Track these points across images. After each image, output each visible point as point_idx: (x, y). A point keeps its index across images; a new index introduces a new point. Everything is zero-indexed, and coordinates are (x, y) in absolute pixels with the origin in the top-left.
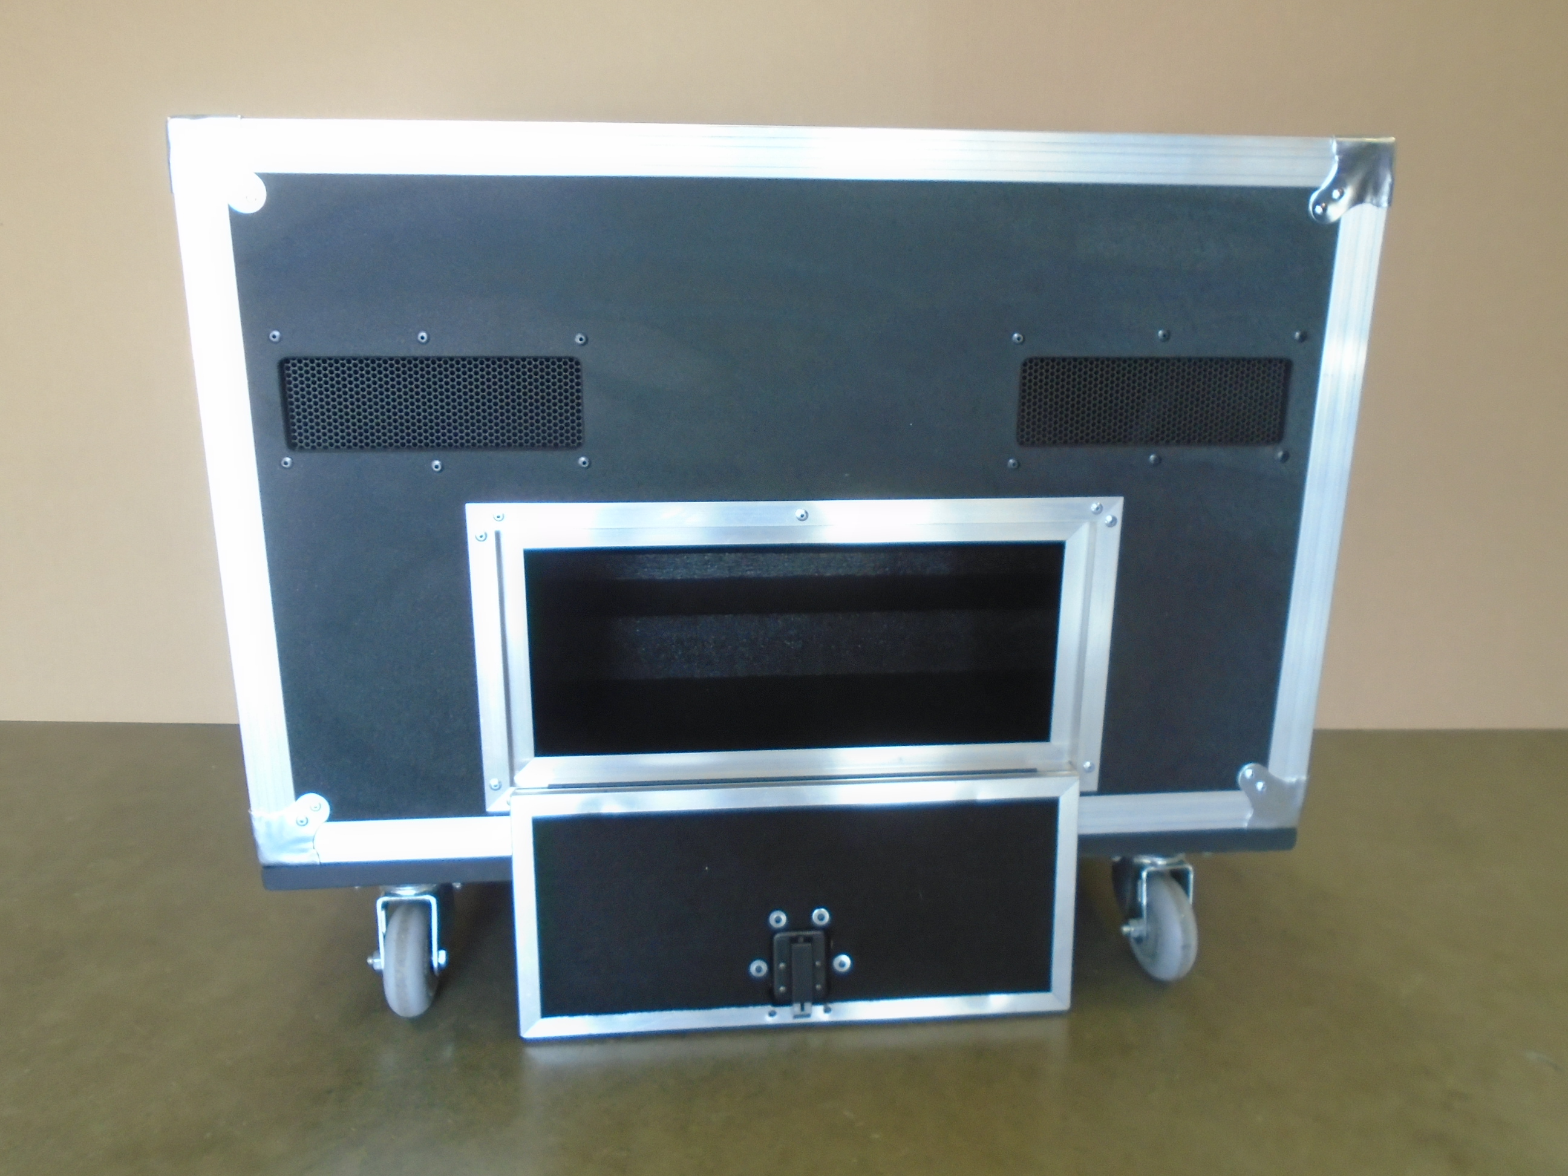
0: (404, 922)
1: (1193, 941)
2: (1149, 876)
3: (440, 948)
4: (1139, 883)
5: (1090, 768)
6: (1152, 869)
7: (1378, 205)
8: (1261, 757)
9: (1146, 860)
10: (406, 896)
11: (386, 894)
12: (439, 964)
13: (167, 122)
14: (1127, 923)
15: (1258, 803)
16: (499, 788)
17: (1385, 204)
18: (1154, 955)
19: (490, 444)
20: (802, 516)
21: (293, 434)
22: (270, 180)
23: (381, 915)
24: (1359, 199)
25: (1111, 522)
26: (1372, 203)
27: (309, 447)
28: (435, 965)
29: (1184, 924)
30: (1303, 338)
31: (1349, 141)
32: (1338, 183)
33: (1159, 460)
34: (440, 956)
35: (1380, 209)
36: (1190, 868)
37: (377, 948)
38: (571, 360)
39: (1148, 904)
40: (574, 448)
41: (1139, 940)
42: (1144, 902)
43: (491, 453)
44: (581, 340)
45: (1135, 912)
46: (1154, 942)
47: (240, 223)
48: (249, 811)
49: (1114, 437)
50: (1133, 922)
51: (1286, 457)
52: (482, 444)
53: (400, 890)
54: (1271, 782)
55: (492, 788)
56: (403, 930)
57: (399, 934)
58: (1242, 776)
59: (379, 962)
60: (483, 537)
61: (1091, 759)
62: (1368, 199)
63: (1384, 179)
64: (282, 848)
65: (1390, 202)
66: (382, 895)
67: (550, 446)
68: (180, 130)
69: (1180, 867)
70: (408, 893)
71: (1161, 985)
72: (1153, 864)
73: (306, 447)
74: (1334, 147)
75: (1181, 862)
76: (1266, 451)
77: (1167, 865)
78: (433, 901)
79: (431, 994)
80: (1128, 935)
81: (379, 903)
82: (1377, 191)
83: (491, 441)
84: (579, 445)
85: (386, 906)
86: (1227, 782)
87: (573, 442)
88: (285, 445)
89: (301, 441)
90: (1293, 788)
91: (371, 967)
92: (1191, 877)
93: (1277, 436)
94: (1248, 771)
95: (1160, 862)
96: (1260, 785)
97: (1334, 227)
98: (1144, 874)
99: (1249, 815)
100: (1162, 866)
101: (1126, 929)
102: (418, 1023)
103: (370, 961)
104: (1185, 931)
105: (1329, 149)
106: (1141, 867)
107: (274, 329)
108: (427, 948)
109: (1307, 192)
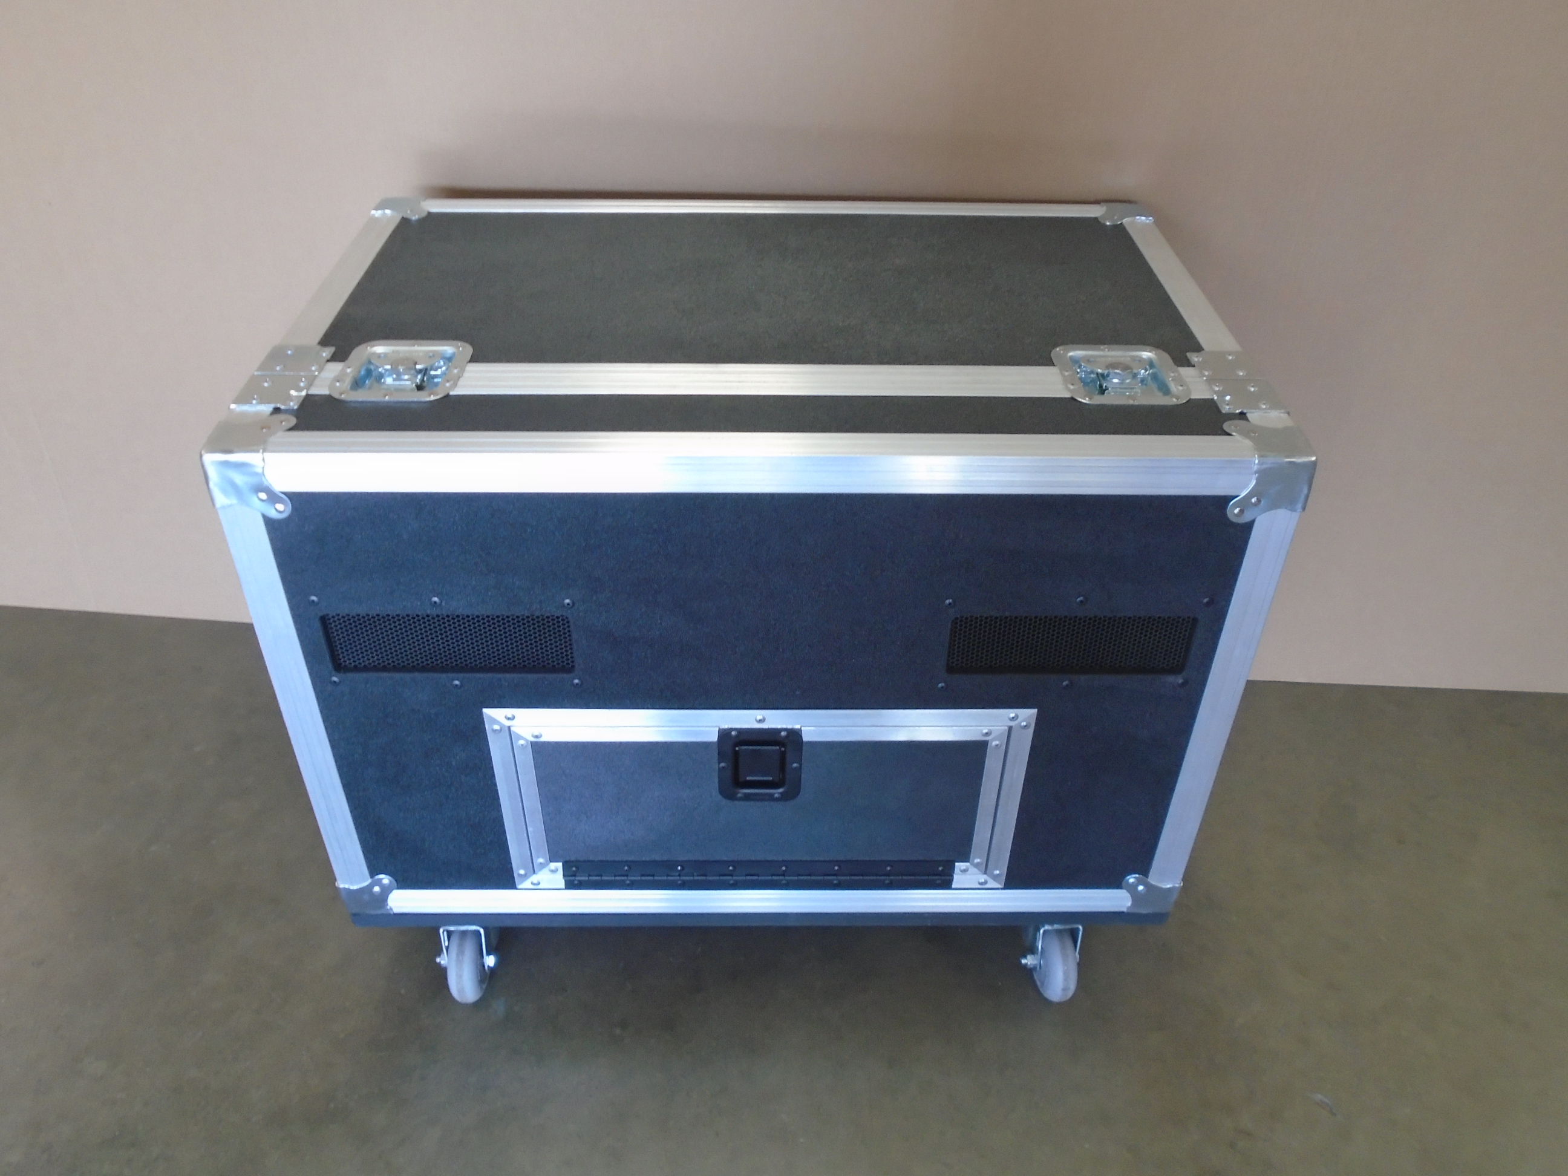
2: (1045, 932)
3: (488, 954)
14: (1025, 957)
29: (1066, 973)
36: (1081, 928)
42: (1040, 948)
45: (1032, 950)
59: (443, 960)
61: (1001, 871)
78: (482, 931)
81: (441, 930)
92: (1081, 933)
98: (1041, 931)
99: (1129, 904)
101: (1024, 961)
104: (1066, 979)
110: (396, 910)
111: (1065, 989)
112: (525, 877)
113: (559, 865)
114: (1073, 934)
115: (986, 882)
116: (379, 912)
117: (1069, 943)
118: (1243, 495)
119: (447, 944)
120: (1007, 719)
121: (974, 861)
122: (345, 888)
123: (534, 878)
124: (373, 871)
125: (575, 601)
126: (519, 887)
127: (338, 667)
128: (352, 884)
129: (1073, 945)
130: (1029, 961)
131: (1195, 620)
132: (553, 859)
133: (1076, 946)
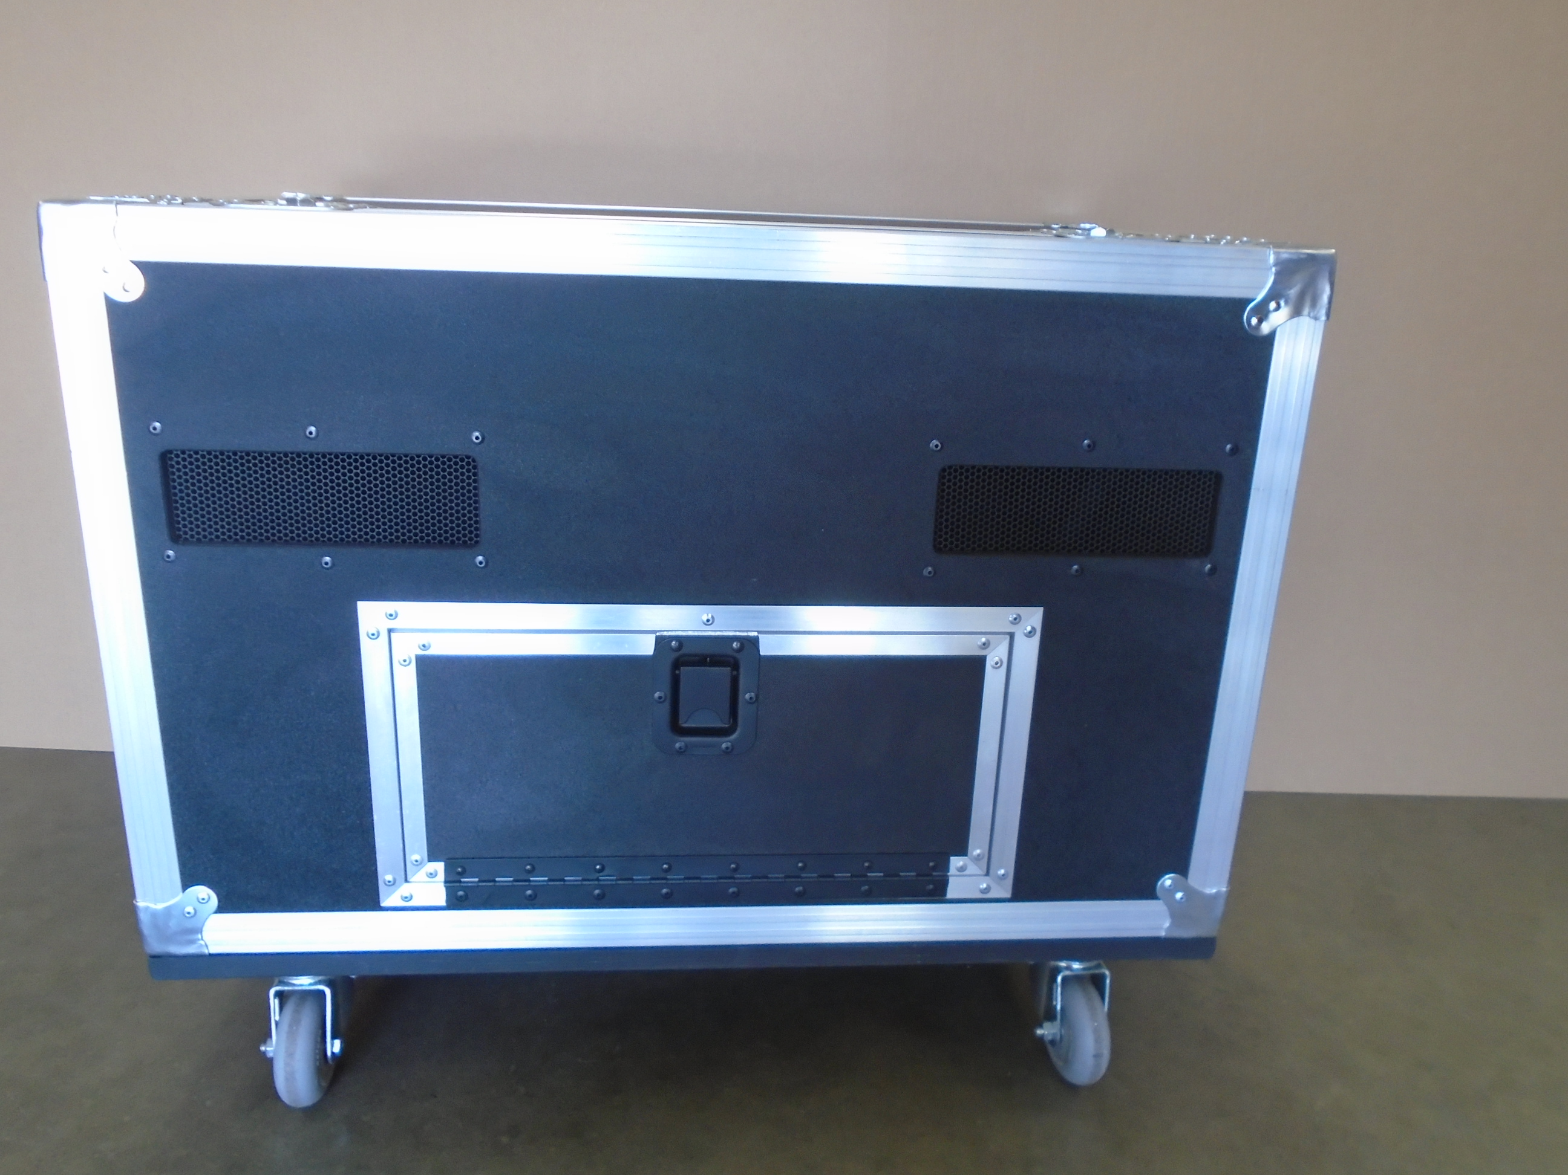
0: (297, 1011)
1: (1106, 1052)
2: (1064, 979)
4: (1055, 987)
5: (1003, 875)
6: (1067, 973)
7: (1316, 318)
8: (1181, 867)
9: (1063, 964)
10: (301, 985)
11: (281, 983)
12: (333, 1053)
13: (38, 205)
14: (1041, 1026)
15: (1177, 913)
16: (394, 884)
17: (1323, 318)
18: (1067, 1061)
19: (383, 540)
20: (708, 620)
21: (177, 526)
22: (146, 268)
23: (274, 1003)
24: (1297, 312)
25: (1030, 632)
26: (1309, 315)
27: (195, 540)
28: (329, 1054)
29: (1096, 1031)
30: (1235, 451)
31: (1286, 254)
32: (1275, 294)
33: (1081, 571)
34: (335, 1045)
35: (1317, 321)
37: (269, 1035)
38: (468, 457)
39: (1062, 1008)
40: (471, 546)
41: (1053, 1042)
42: (1059, 1007)
43: (384, 551)
44: (477, 438)
45: (1050, 1015)
46: (1066, 1044)
47: (116, 311)
48: (134, 902)
49: (1036, 545)
50: (1047, 1025)
51: (1213, 570)
52: (375, 540)
53: (296, 979)
54: (1190, 893)
55: (386, 884)
56: (295, 1022)
57: (290, 1026)
58: (1161, 884)
60: (374, 636)
61: (1006, 867)
62: (1306, 311)
63: (1323, 291)
64: (169, 939)
65: (1328, 315)
66: (275, 984)
67: (446, 543)
68: (51, 214)
69: (1097, 971)
70: (304, 982)
71: (1073, 1088)
72: (1068, 968)
73: (190, 539)
74: (1272, 259)
75: (1098, 966)
76: (1194, 563)
77: (1084, 969)
79: (324, 1084)
80: (1042, 1037)
82: (1314, 304)
83: (385, 537)
84: (477, 542)
85: (280, 995)
86: (1147, 892)
87: (471, 539)
88: (167, 538)
89: (186, 533)
90: (1215, 897)
91: (264, 1053)
93: (1204, 550)
94: (1167, 881)
95: (1076, 966)
96: (1179, 895)
97: (1270, 338)
98: (1059, 979)
99: (1167, 924)
100: (1077, 969)
101: (1039, 1032)
102: (310, 1112)
103: (263, 1048)
104: (1098, 1040)
105: (1266, 260)
106: (1057, 971)
107: (154, 421)
108: (319, 1039)
109: (1243, 303)
110: (214, 949)
111: (1097, 1056)
112: (393, 884)
113: (439, 867)
114: (1097, 982)
115: (987, 890)
116: (191, 950)
117: (1095, 994)
118: (1259, 298)
119: (277, 1018)
120: (1009, 623)
121: (972, 853)
122: (147, 908)
123: (405, 889)
124: (188, 881)
125: (486, 435)
126: (384, 904)
127: (176, 538)
128: (156, 902)
129: (1100, 998)
130: (1046, 1031)
131: (1218, 477)
132: (432, 857)
133: (1103, 998)
